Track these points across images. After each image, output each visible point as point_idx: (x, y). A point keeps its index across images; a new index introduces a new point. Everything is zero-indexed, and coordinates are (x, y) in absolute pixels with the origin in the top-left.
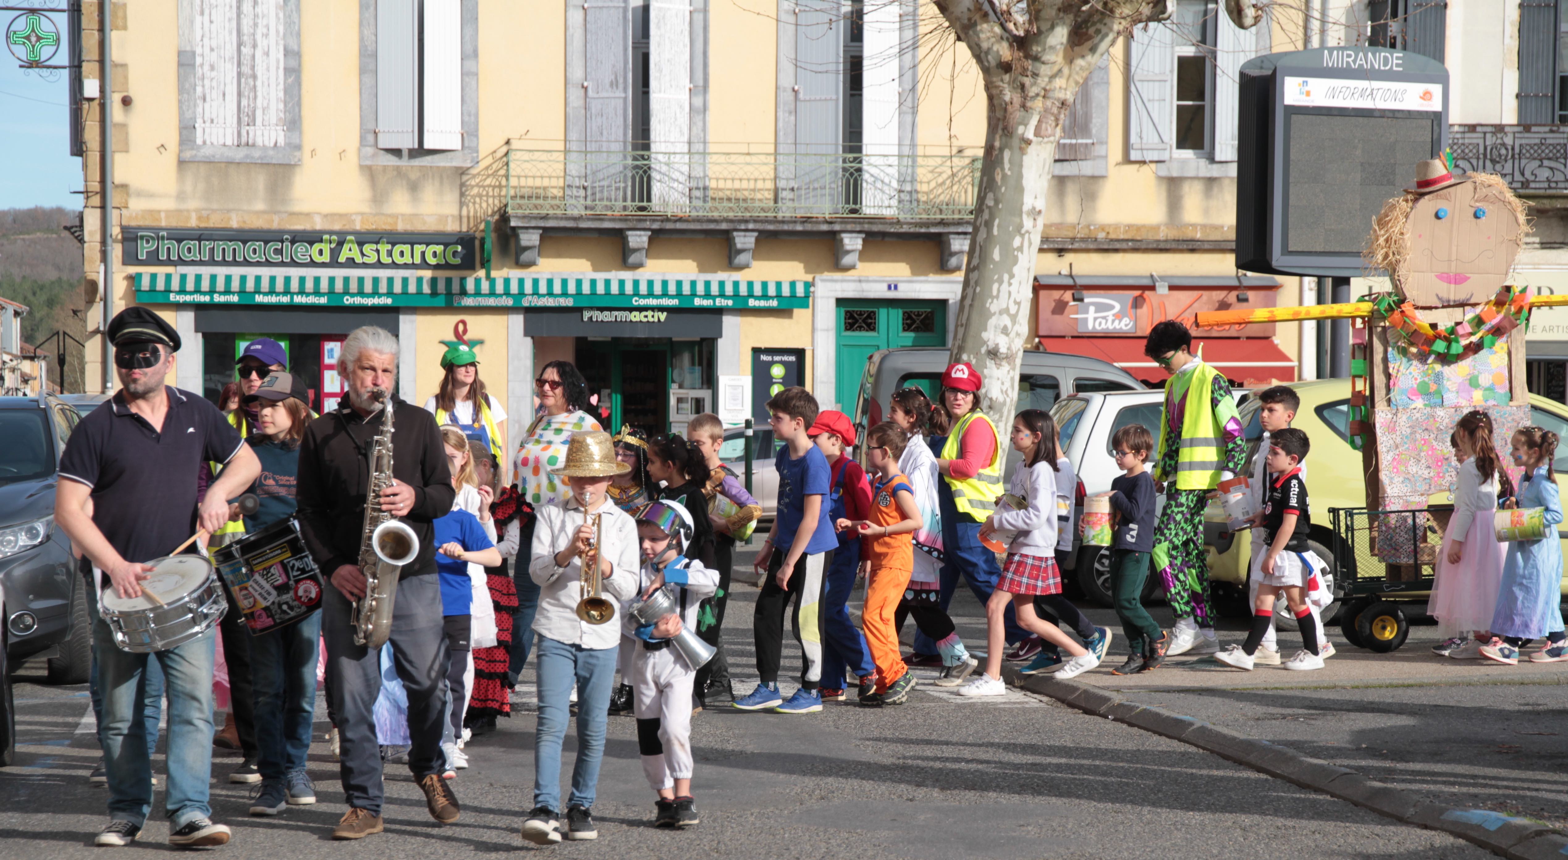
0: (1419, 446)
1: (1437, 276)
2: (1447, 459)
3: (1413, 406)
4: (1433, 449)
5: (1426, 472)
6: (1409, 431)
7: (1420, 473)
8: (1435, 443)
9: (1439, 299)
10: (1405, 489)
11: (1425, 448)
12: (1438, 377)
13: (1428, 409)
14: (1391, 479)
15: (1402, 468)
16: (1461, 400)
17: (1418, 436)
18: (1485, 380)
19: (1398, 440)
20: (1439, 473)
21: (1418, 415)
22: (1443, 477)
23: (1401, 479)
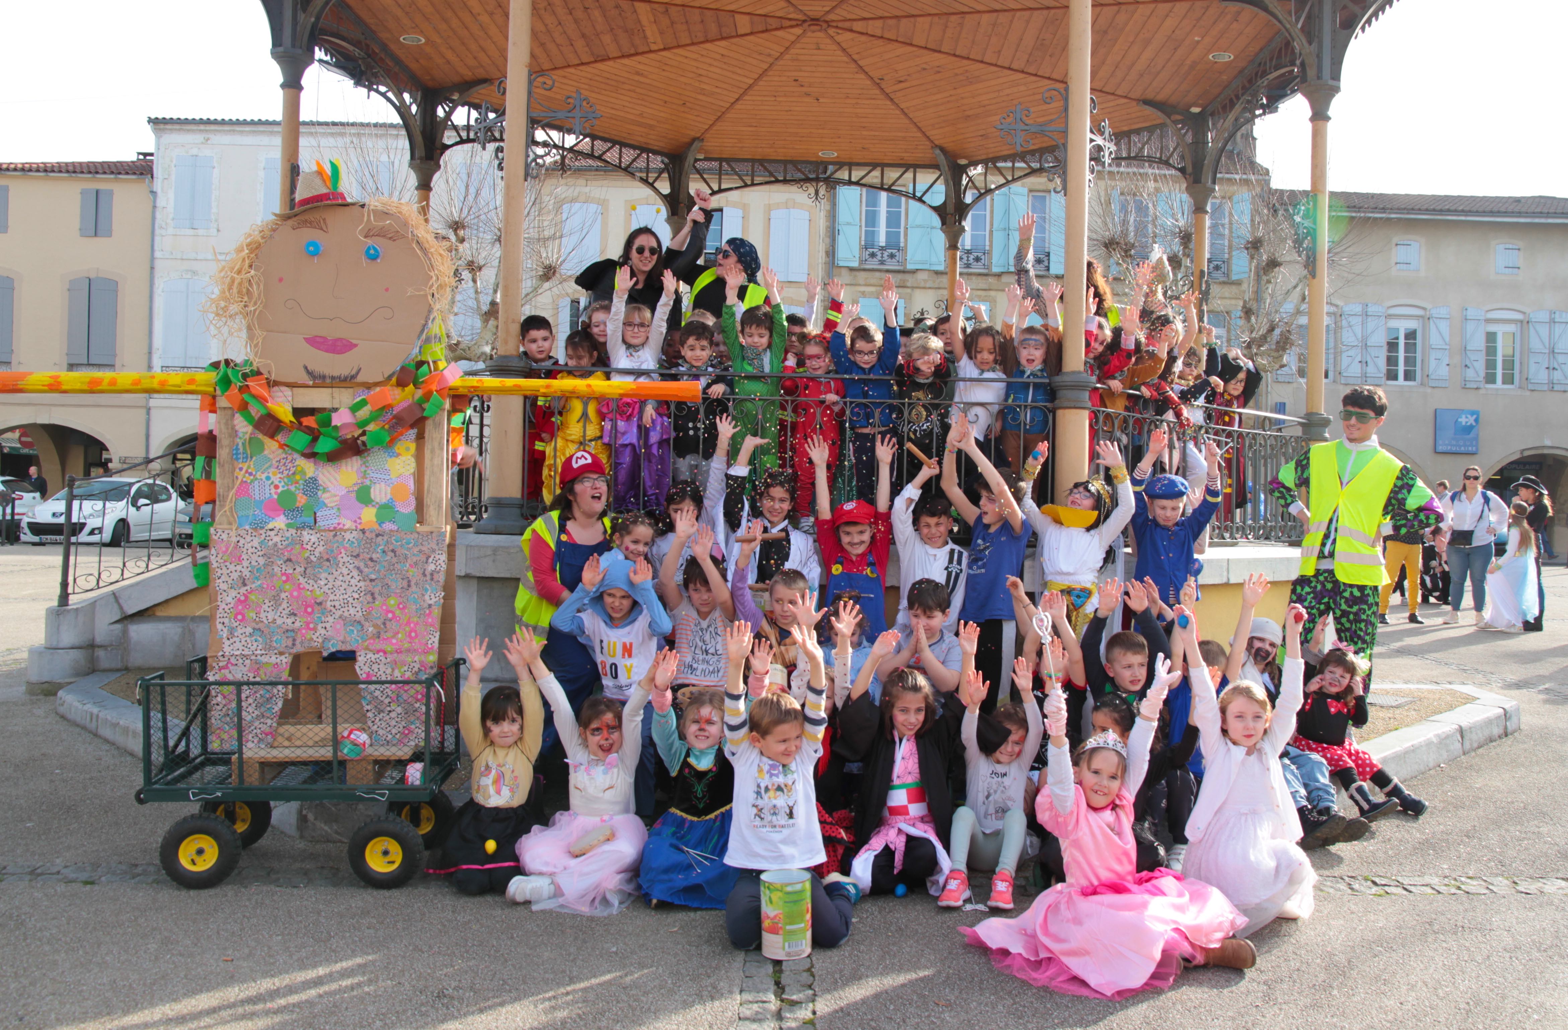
0: (278, 584)
1: (305, 339)
2: (320, 604)
3: (270, 526)
4: (299, 588)
5: (289, 621)
6: (262, 561)
7: (279, 621)
8: (302, 580)
9: (310, 373)
10: (256, 646)
11: (288, 586)
12: (312, 486)
13: (293, 531)
14: (232, 631)
15: (251, 615)
16: (343, 521)
17: (276, 569)
18: (380, 493)
19: (246, 573)
20: (308, 624)
21: (277, 539)
22: (315, 629)
23: (249, 630)
